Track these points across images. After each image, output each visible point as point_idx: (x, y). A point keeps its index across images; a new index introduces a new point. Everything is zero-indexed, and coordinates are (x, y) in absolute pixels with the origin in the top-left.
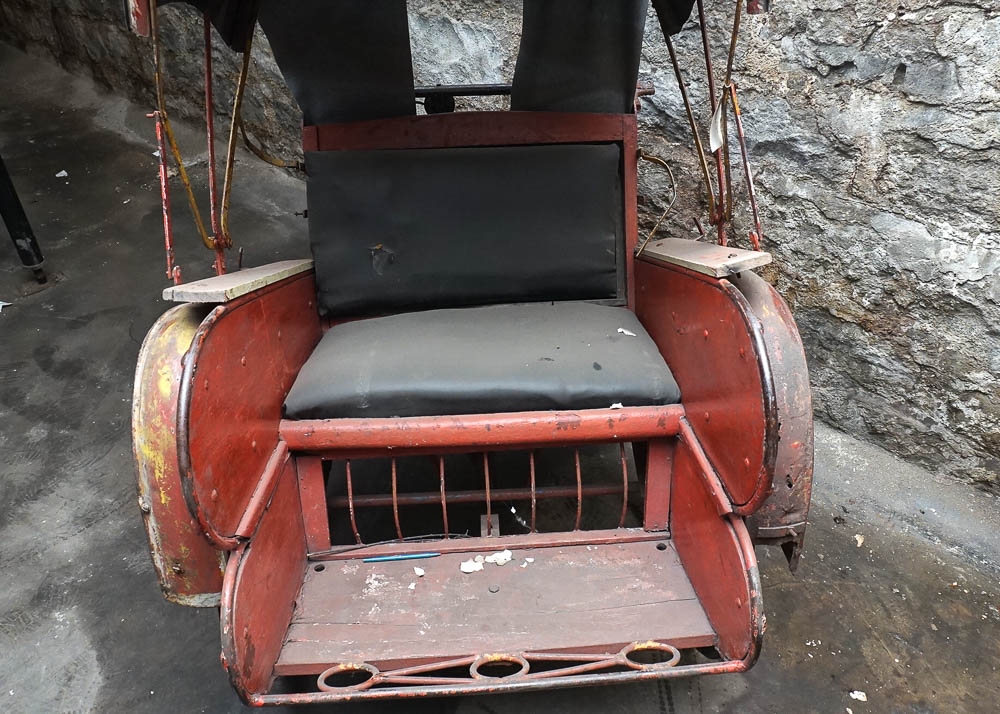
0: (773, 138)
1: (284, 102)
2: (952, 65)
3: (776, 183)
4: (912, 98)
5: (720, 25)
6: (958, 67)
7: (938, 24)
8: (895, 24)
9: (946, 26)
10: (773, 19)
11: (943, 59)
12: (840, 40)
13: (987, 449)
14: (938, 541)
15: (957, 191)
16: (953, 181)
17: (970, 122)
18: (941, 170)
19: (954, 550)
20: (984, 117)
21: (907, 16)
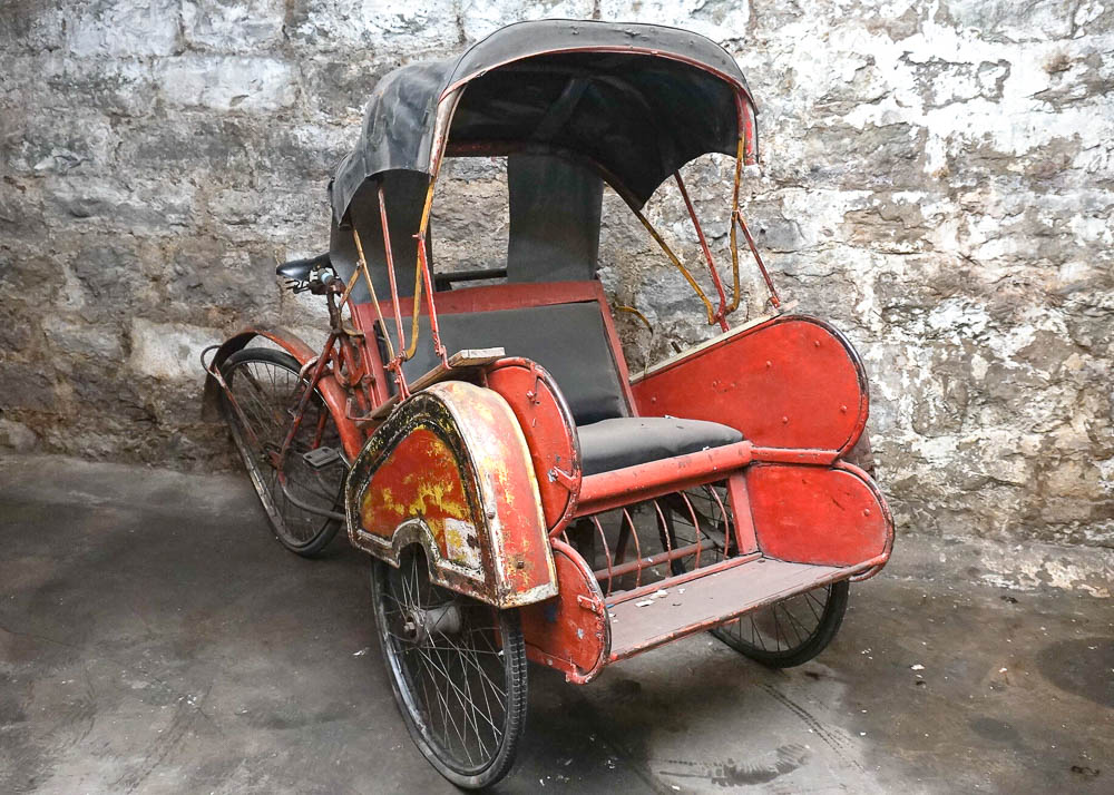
0: (680, 298)
1: (94, 373)
2: (794, 224)
3: (688, 333)
4: (775, 250)
5: (624, 221)
6: (798, 225)
7: (780, 200)
8: (752, 203)
9: (785, 200)
10: (664, 212)
11: (788, 221)
12: (718, 219)
13: (898, 497)
14: (896, 577)
15: (820, 307)
16: (816, 300)
17: (816, 259)
18: (806, 295)
19: (910, 578)
20: (824, 254)
21: (759, 198)
